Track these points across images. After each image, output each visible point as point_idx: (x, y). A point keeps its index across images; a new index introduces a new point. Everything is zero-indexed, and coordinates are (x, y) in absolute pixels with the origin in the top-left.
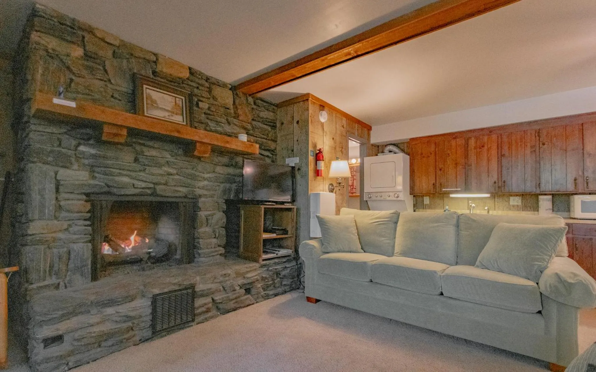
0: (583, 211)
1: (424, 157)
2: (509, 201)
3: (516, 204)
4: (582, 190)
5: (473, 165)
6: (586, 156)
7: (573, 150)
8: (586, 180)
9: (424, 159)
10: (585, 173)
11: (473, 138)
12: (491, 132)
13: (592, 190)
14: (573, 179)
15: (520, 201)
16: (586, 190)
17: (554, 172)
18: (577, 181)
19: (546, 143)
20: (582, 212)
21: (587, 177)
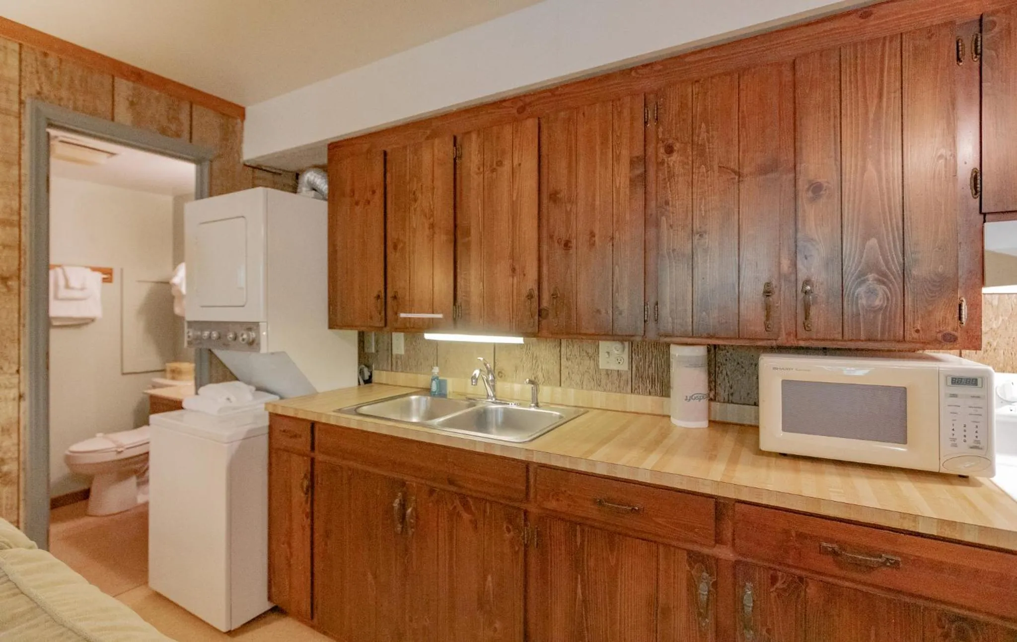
0: (787, 427)
1: (357, 203)
2: (594, 357)
3: (614, 366)
4: (789, 334)
5: (473, 231)
6: (805, 195)
7: (763, 170)
8: (801, 296)
9: (358, 209)
10: (800, 266)
11: (474, 136)
12: (521, 110)
13: (821, 336)
14: (761, 288)
15: (626, 356)
16: (802, 333)
17: (699, 259)
18: (774, 298)
19: (677, 146)
20: (784, 430)
21: (807, 282)
